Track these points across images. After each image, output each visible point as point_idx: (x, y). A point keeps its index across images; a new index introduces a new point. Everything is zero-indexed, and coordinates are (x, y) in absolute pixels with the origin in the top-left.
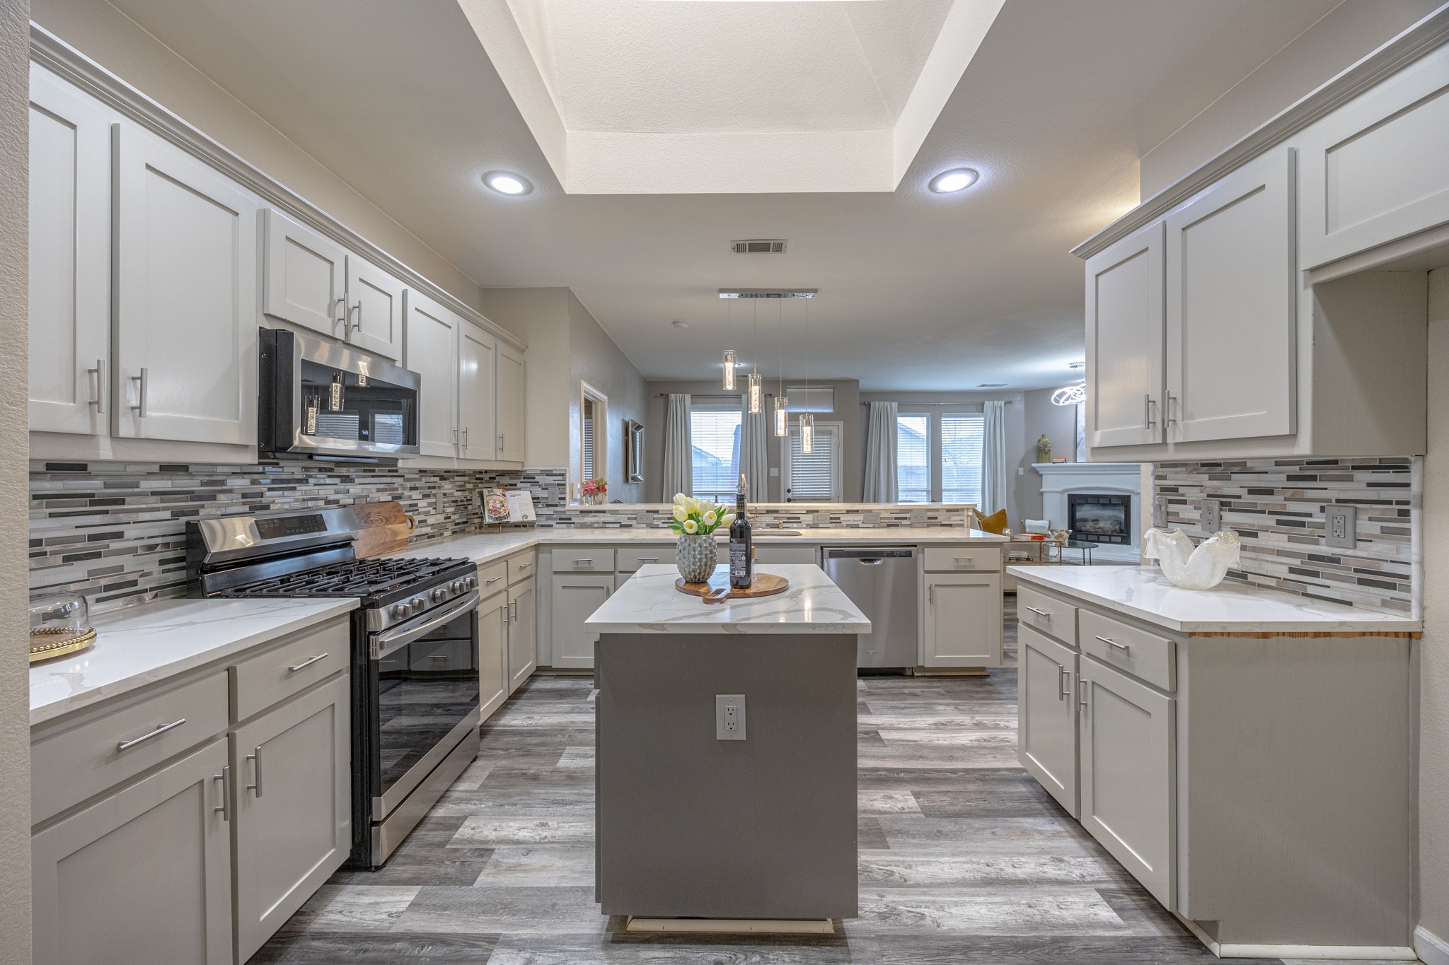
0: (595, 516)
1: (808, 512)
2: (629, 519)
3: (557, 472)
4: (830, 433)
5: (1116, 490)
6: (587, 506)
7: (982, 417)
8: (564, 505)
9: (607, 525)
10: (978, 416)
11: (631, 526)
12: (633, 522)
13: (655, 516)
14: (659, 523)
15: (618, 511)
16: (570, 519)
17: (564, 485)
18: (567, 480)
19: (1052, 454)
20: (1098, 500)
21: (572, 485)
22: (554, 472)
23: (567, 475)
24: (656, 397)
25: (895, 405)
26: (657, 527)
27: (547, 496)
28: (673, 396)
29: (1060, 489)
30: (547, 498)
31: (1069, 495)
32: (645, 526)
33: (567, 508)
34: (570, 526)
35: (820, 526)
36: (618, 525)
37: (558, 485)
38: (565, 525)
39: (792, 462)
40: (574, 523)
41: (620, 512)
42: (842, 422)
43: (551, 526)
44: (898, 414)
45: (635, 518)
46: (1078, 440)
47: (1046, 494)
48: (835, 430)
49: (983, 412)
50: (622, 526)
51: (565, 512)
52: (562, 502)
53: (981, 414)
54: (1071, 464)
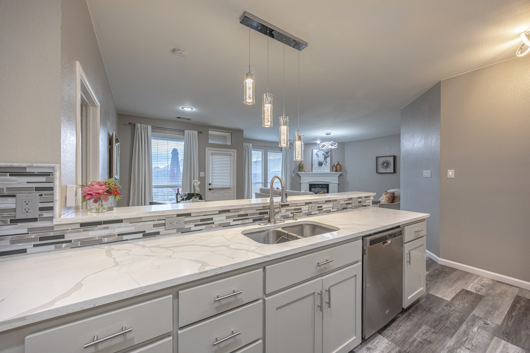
0: (107, 228)
1: (307, 204)
2: (155, 226)
3: (36, 171)
4: (231, 155)
5: (325, 182)
6: (92, 217)
7: (282, 153)
8: (51, 219)
9: (125, 237)
10: (280, 153)
11: (158, 233)
12: (161, 229)
13: (187, 219)
14: (192, 226)
15: (141, 218)
16: (63, 237)
17: (51, 189)
18: (57, 182)
19: (304, 169)
20: (319, 186)
21: (64, 189)
22: (28, 170)
23: (57, 174)
24: (125, 125)
25: (251, 145)
26: (189, 231)
27: (13, 206)
28: (139, 125)
29: (307, 182)
30: (14, 210)
31: (310, 184)
32: (175, 231)
33: (56, 222)
34: (61, 247)
35: (313, 213)
36: (141, 235)
37: (37, 189)
38: (53, 247)
39: (212, 169)
40: (70, 241)
41: (143, 220)
42: (236, 150)
43: (24, 251)
44: (252, 149)
45: (164, 224)
46: (313, 164)
47: (302, 184)
48: (233, 153)
49: (282, 151)
50: (146, 235)
51: (52, 227)
52: (46, 214)
53: (281, 152)
54: (310, 172)
